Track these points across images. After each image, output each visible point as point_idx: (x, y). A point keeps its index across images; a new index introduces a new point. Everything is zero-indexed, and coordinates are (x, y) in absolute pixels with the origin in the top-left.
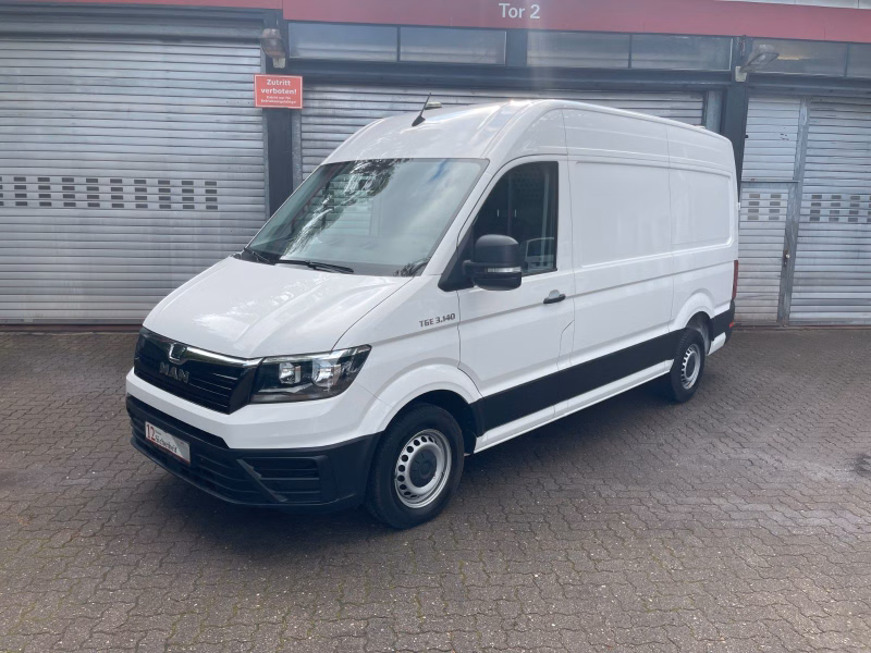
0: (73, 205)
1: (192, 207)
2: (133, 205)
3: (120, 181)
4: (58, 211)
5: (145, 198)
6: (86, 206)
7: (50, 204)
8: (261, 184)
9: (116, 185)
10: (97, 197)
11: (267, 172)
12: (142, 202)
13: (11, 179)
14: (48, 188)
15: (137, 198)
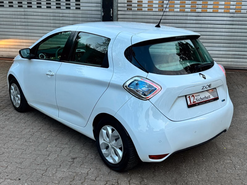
1: (70, 8)
4: (16, 9)
7: (12, 6)
10: (31, 3)
12: (49, 5)
15: (47, 4)
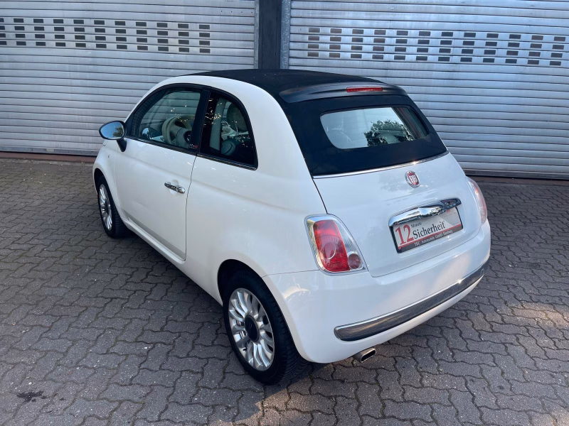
0: (84, 45)
1: (187, 50)
2: (135, 47)
3: (123, 23)
5: (145, 40)
6: (95, 48)
7: (64, 45)
8: (251, 28)
9: (121, 27)
10: (104, 38)
11: (258, 16)
12: (142, 44)
13: (31, 21)
14: (62, 29)
15: (139, 40)
